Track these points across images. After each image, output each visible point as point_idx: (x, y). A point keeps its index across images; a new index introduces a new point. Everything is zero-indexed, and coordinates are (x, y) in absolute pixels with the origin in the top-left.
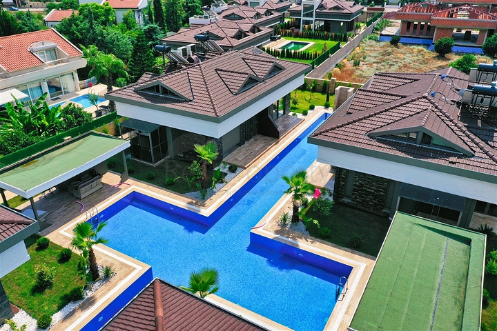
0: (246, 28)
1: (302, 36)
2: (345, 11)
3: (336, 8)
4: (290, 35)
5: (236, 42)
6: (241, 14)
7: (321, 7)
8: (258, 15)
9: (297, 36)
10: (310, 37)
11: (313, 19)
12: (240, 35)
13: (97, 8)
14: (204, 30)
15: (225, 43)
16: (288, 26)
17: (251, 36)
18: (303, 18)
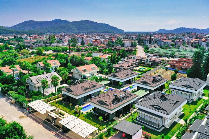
0: (130, 65)
1: (145, 66)
2: (156, 61)
3: (154, 60)
4: (142, 66)
5: (127, 68)
6: (130, 61)
7: (150, 60)
8: (134, 61)
9: (144, 66)
10: (147, 67)
11: (148, 62)
12: (128, 66)
13: (98, 58)
14: (121, 65)
15: (125, 68)
16: (142, 63)
17: (131, 67)
18: (145, 62)
